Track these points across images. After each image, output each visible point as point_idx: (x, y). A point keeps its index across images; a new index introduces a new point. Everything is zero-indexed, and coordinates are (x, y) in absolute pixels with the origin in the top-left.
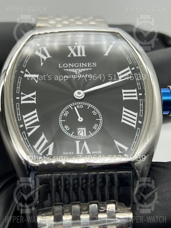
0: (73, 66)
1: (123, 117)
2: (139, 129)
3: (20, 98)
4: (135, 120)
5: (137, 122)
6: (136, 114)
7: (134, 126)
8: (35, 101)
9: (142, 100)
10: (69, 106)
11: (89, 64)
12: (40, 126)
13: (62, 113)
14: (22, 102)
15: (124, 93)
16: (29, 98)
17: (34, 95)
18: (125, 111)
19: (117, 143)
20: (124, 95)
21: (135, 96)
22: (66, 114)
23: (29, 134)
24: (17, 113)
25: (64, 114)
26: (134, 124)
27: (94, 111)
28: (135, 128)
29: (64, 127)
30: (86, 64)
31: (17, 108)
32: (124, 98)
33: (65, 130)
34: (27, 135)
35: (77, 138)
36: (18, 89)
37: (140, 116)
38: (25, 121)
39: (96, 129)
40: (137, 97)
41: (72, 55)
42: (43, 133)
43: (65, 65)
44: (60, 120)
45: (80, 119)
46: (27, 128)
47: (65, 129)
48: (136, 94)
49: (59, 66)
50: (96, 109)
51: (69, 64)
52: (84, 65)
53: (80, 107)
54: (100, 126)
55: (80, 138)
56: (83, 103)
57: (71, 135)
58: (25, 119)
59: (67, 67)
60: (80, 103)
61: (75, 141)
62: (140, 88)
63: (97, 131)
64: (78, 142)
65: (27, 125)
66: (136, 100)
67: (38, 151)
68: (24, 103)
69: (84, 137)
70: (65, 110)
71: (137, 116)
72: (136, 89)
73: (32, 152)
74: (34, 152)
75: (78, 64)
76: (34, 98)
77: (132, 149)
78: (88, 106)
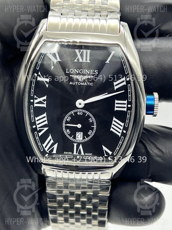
0: (78, 72)
1: (112, 126)
2: (122, 138)
3: (34, 101)
4: (121, 129)
5: (122, 131)
6: (123, 124)
7: (120, 135)
8: (45, 104)
9: (130, 111)
10: (71, 112)
11: (92, 71)
12: (48, 128)
14: (35, 105)
15: (117, 104)
16: (40, 101)
18: (114, 121)
19: (104, 148)
20: (116, 105)
21: (125, 107)
22: (68, 120)
23: (40, 134)
24: (31, 114)
25: (67, 119)
26: (120, 133)
27: (91, 119)
28: (120, 136)
29: (66, 131)
30: (89, 70)
31: (31, 110)
32: (116, 109)
33: (67, 134)
34: (38, 135)
35: (75, 141)
36: (32, 91)
37: (126, 126)
38: (37, 123)
40: (126, 108)
41: (78, 60)
42: (50, 134)
43: (72, 71)
44: (64, 124)
45: (79, 126)
46: (38, 129)
47: (67, 132)
48: (126, 106)
49: (66, 71)
50: (92, 117)
51: (75, 70)
52: (88, 72)
53: (80, 114)
54: (94, 132)
55: (77, 141)
56: (83, 111)
57: (71, 138)
58: (37, 121)
59: (73, 72)
60: (80, 110)
61: (74, 144)
62: (130, 100)
63: (91, 136)
64: (75, 145)
65: (38, 126)
66: (125, 111)
67: (46, 149)
68: (36, 106)
69: (80, 141)
70: (69, 115)
71: (123, 126)
72: (127, 100)
73: (41, 150)
74: (43, 150)
75: (82, 70)
76: (45, 102)
77: (115, 154)
78: (87, 114)
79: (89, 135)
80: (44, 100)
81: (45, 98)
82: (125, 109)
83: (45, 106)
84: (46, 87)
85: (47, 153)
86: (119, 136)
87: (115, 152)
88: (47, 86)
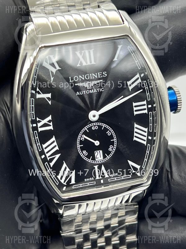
0: (83, 79)
1: (135, 134)
2: (149, 146)
3: (37, 125)
4: (145, 136)
5: (148, 138)
8: (52, 126)
9: (151, 112)
10: (85, 129)
11: (100, 74)
12: (60, 154)
13: (79, 137)
15: (136, 106)
16: (45, 123)
17: (50, 120)
18: (136, 128)
19: (131, 163)
20: (135, 109)
21: (145, 109)
22: (83, 138)
23: (52, 164)
24: (37, 142)
25: (81, 138)
26: (145, 141)
27: (109, 131)
29: (82, 152)
30: (96, 74)
31: (36, 137)
32: (135, 113)
33: (84, 156)
34: (50, 166)
35: (95, 163)
36: (33, 113)
37: (150, 131)
38: (46, 151)
39: (111, 151)
41: (81, 63)
42: (64, 161)
43: (76, 79)
44: (78, 145)
45: (97, 143)
46: (48, 159)
47: (84, 154)
48: (145, 107)
49: (70, 80)
50: (110, 129)
51: (80, 76)
52: (95, 76)
53: (95, 129)
54: (115, 147)
55: (98, 163)
56: (97, 124)
57: (90, 161)
58: (45, 148)
59: (78, 80)
60: (94, 123)
61: (94, 166)
62: (149, 99)
63: (113, 152)
64: (96, 167)
65: (48, 155)
66: (146, 113)
67: (62, 181)
68: (41, 130)
69: (101, 161)
70: (82, 133)
71: (147, 131)
72: (146, 100)
73: (56, 183)
74: (58, 183)
75: (88, 75)
76: (50, 123)
77: (144, 167)
78: (103, 126)
79: (110, 152)
80: (49, 121)
81: (50, 118)
82: (146, 111)
83: (51, 128)
84: (49, 104)
85: (64, 186)
86: (144, 144)
87: (143, 165)
88: (50, 102)
